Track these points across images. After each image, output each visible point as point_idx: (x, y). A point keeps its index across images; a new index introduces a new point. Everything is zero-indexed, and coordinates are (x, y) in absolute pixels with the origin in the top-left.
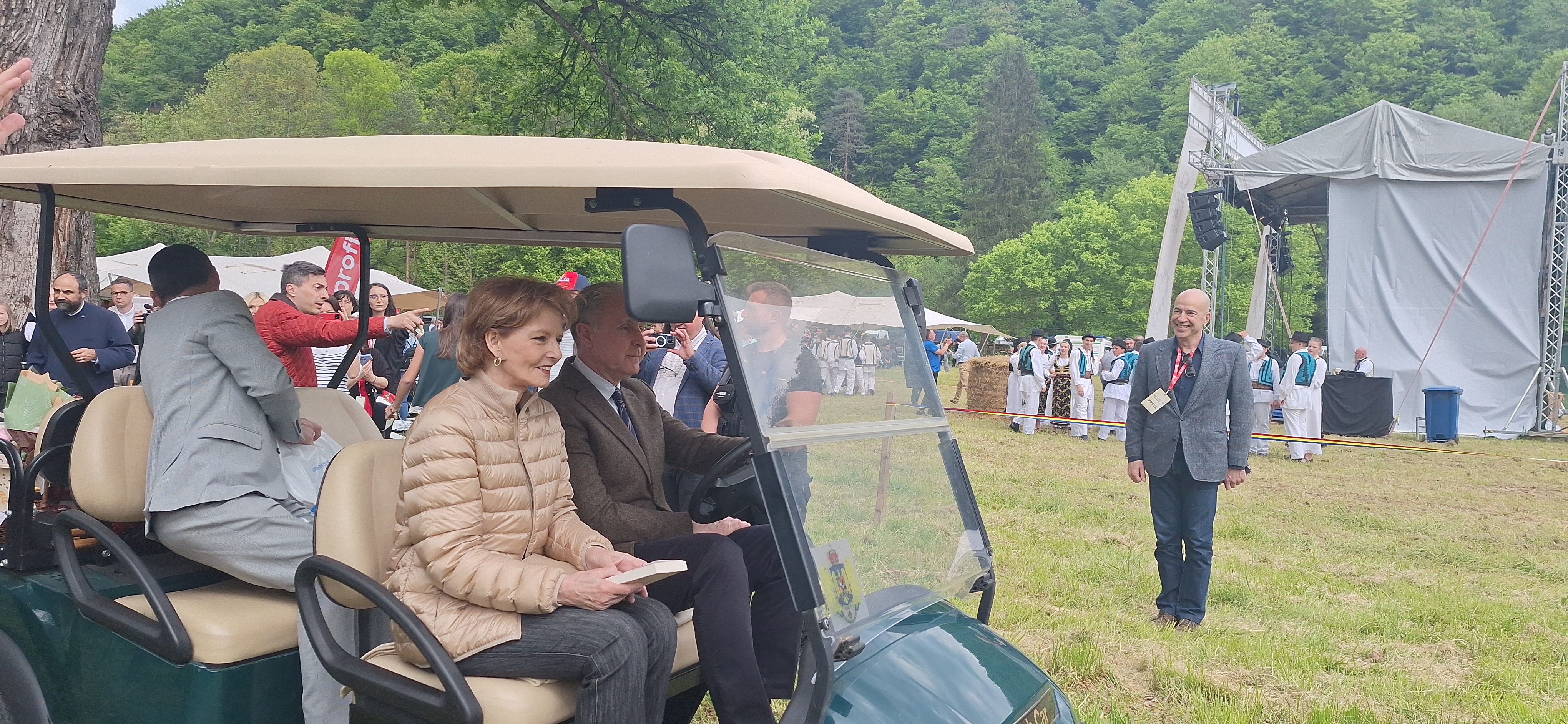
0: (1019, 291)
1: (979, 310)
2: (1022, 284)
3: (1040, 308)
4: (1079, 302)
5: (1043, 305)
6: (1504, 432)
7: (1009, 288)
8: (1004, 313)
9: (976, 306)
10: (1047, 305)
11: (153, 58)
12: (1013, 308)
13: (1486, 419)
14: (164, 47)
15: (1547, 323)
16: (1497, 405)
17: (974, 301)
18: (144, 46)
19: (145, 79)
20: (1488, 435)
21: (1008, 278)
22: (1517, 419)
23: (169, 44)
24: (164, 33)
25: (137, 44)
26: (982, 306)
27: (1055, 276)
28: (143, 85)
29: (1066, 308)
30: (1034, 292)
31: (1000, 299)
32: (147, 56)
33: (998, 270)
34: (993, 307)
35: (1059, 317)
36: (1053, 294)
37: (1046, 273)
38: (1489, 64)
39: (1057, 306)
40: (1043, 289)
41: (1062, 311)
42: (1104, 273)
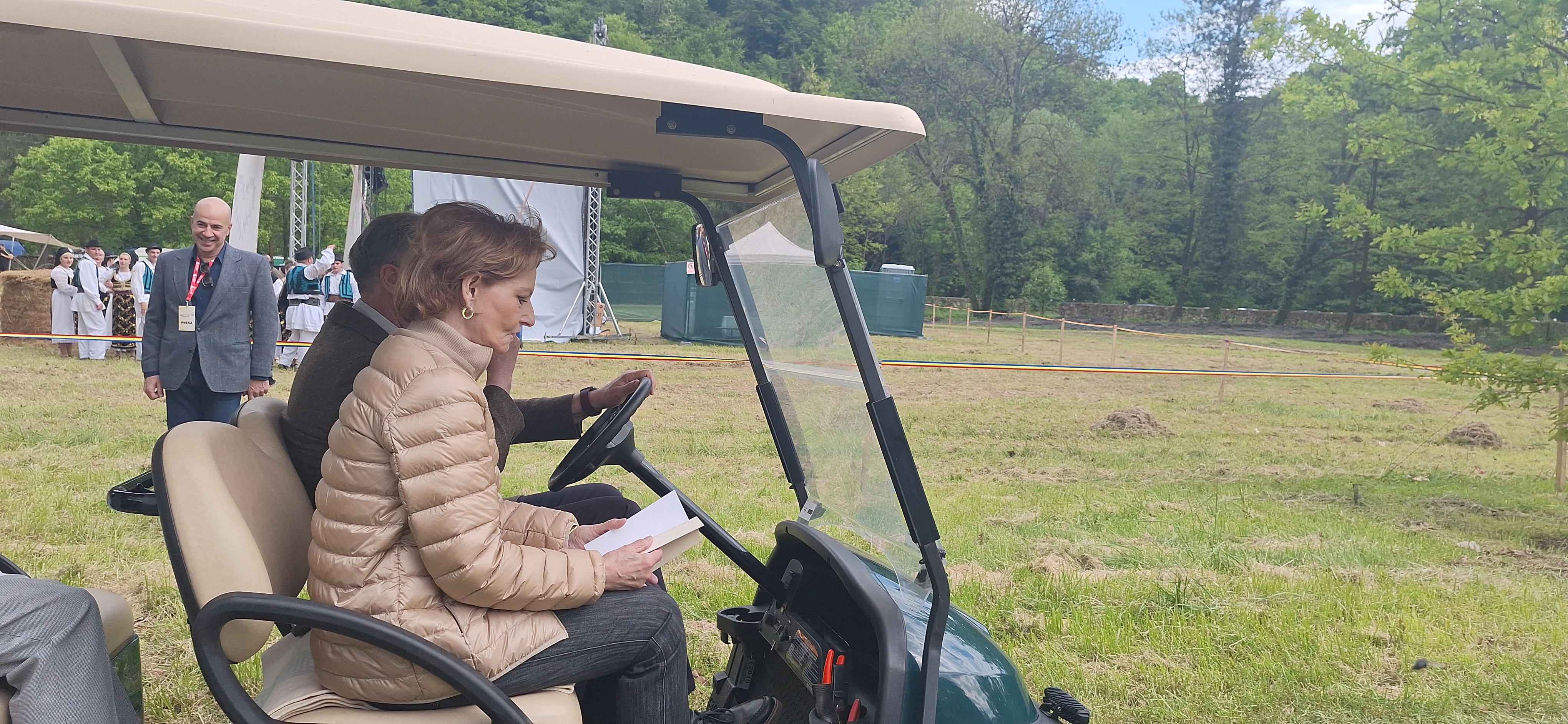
0: (88, 193)
1: (34, 215)
2: (92, 187)
3: (118, 216)
4: (167, 210)
5: (120, 212)
6: (559, 337)
7: (75, 190)
8: (68, 220)
9: (29, 210)
10: (126, 212)
12: (80, 214)
13: (546, 326)
15: (588, 245)
16: (553, 314)
17: (26, 203)
20: (547, 340)
21: (73, 178)
22: (569, 326)
26: (37, 209)
27: (135, 179)
29: (151, 216)
30: (109, 198)
31: (62, 203)
33: (58, 167)
34: (53, 212)
35: (142, 227)
36: (134, 199)
37: (123, 175)
38: (559, 18)
39: (138, 213)
40: (119, 193)
41: (145, 220)
42: (195, 179)
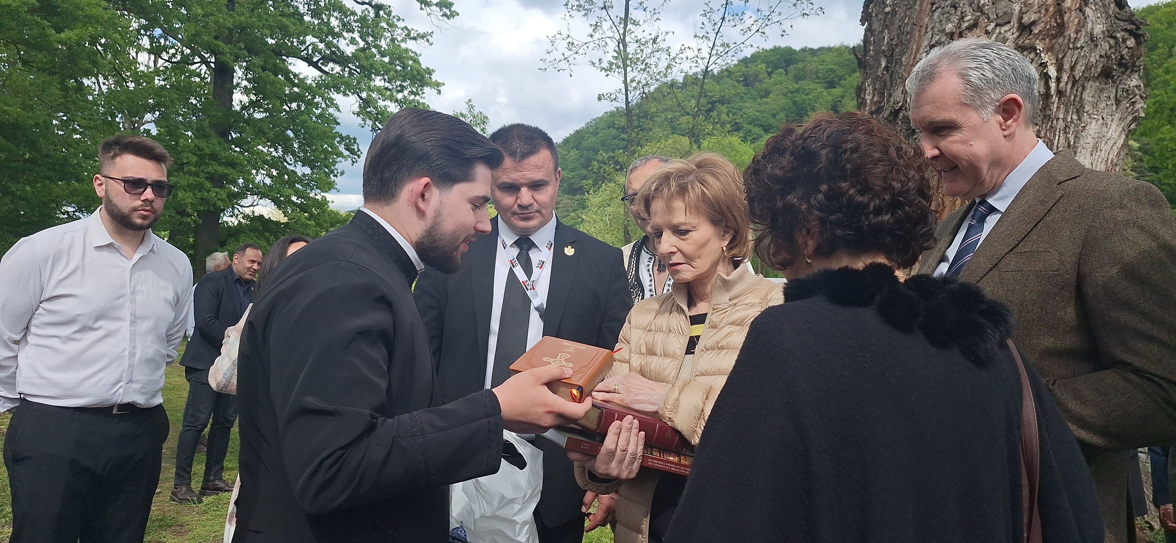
11: (578, 160)
14: (585, 152)
18: (574, 153)
19: (574, 174)
23: (587, 150)
24: (586, 144)
25: (570, 152)
28: (573, 177)
32: (575, 159)
